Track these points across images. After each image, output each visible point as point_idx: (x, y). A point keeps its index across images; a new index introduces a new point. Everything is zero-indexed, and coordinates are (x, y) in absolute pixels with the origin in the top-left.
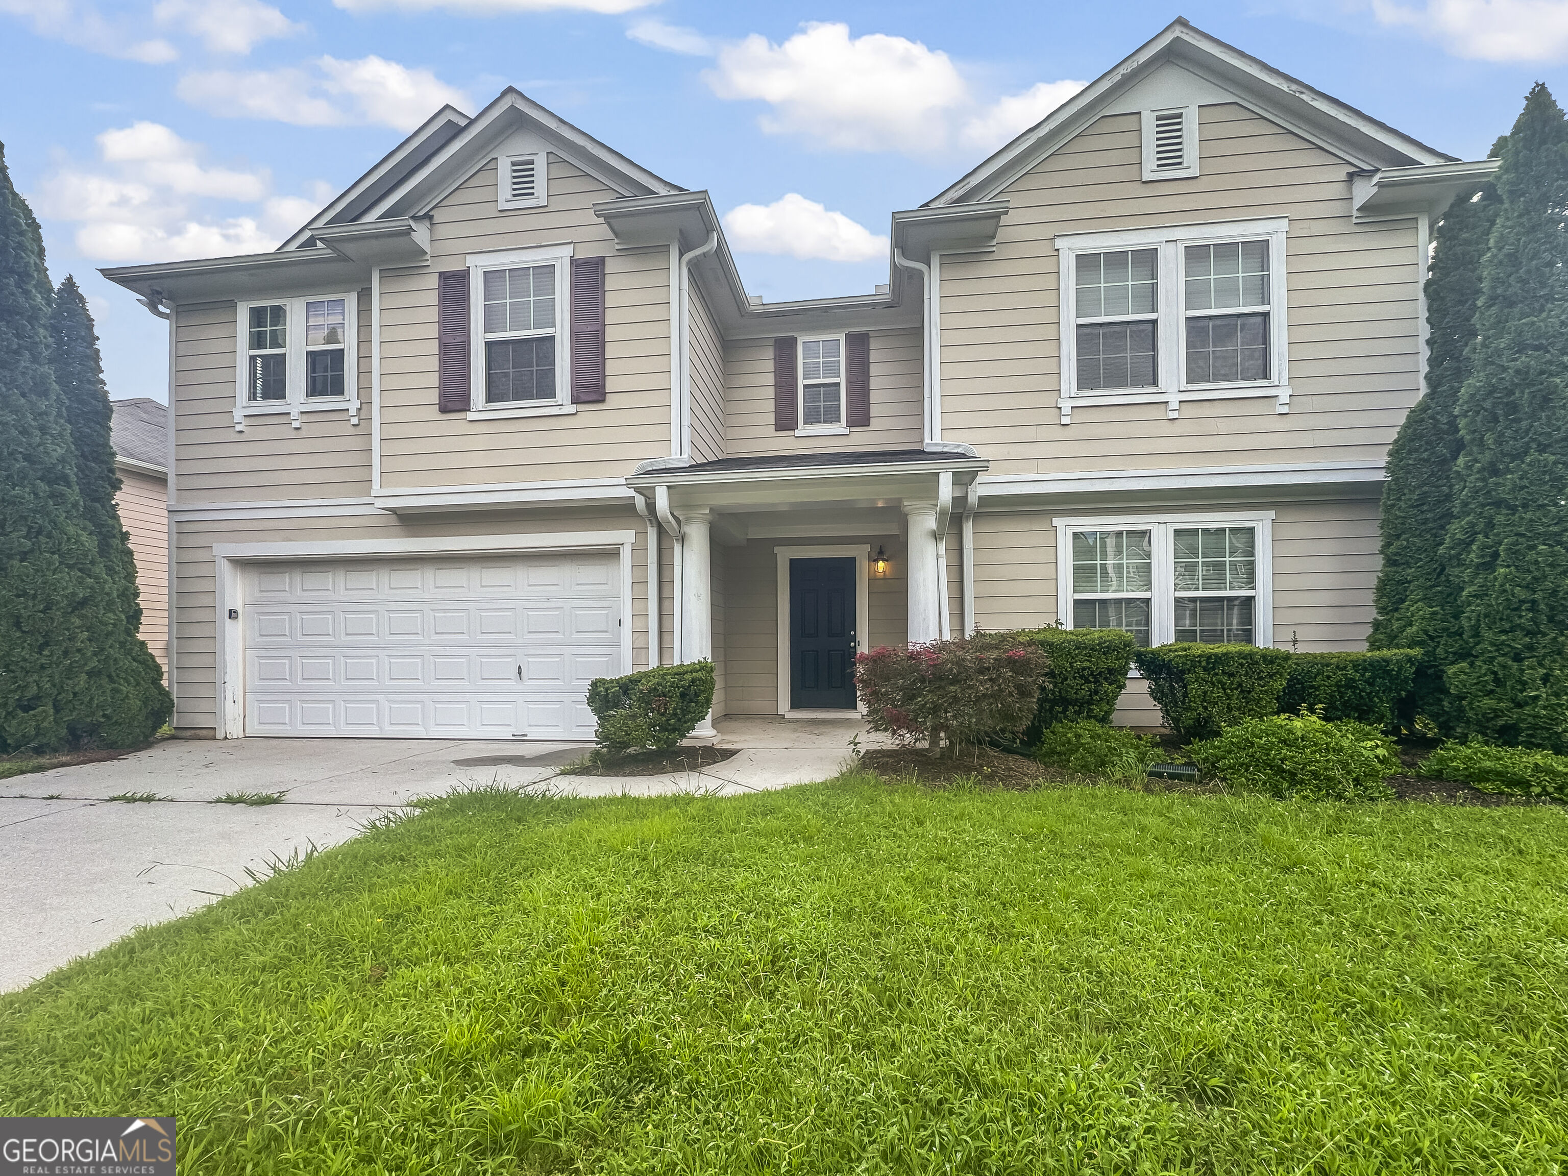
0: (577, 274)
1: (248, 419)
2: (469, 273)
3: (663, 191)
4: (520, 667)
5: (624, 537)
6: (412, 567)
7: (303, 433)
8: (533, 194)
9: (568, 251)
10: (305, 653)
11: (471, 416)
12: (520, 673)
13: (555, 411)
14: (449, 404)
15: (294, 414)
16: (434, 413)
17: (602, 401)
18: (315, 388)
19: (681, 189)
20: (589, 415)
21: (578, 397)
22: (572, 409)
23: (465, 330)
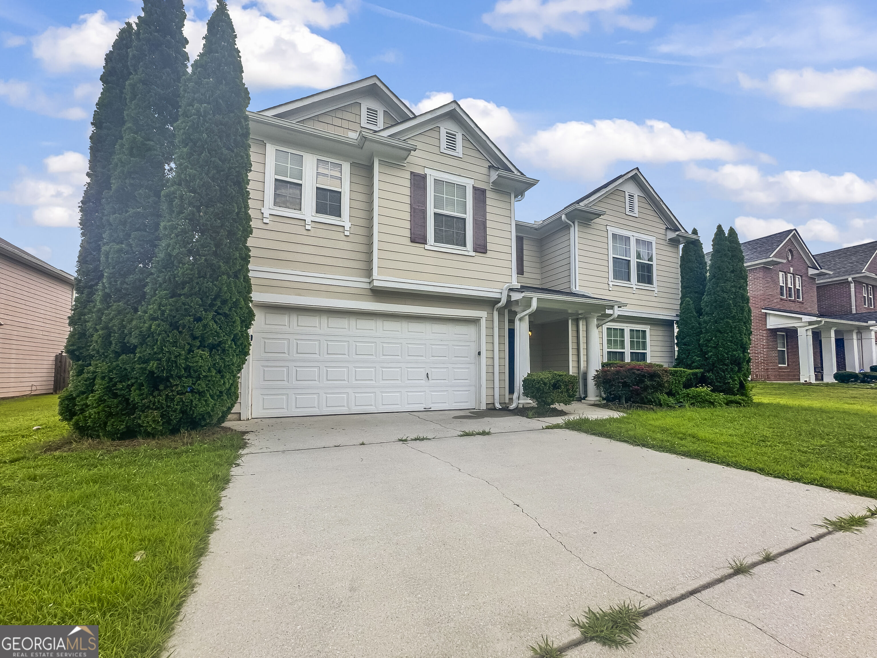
0: (475, 194)
1: (271, 216)
2: (426, 177)
3: (516, 172)
4: (427, 374)
5: (482, 314)
6: (370, 318)
7: (311, 233)
8: (455, 150)
9: (472, 182)
10: (298, 364)
11: (427, 247)
12: (428, 377)
13: (466, 253)
14: (416, 239)
15: (308, 221)
16: (407, 241)
17: (485, 253)
18: (320, 209)
19: (522, 174)
20: (479, 258)
21: (476, 249)
22: (473, 254)
23: (424, 203)
